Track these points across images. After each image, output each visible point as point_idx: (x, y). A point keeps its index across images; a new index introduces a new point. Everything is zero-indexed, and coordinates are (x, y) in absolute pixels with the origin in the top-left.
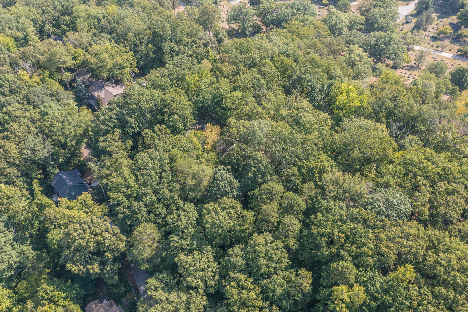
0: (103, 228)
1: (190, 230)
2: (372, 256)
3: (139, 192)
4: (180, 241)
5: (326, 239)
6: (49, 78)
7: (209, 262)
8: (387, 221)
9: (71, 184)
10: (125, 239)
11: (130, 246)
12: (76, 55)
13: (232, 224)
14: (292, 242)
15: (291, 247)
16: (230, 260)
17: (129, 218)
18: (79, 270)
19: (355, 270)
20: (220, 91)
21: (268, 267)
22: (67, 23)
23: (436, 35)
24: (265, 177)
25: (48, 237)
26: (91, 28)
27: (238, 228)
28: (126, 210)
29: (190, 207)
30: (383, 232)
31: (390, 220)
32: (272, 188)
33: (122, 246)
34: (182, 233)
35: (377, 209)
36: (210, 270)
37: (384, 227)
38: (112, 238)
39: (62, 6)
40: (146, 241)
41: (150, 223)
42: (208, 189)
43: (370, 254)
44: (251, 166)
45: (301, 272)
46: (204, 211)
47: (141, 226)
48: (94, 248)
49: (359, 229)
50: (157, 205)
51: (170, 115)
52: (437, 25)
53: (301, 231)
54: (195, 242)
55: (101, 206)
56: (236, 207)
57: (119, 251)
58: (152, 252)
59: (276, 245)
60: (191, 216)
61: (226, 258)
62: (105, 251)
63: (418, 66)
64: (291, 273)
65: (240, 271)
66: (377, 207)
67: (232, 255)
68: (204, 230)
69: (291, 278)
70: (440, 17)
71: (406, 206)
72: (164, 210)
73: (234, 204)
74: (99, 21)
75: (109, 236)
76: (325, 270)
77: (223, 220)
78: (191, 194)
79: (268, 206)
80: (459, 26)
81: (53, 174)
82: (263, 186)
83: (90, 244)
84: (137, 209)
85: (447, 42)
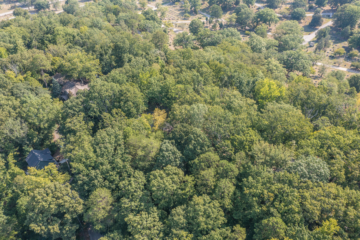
0: (64, 192)
1: (139, 193)
2: (298, 213)
3: (96, 162)
4: (130, 203)
5: (257, 199)
6: (31, 77)
7: (155, 221)
8: (310, 182)
9: (42, 160)
10: (83, 202)
11: (87, 208)
12: (54, 61)
13: (175, 188)
14: (227, 202)
15: (227, 207)
16: (173, 219)
17: (87, 185)
18: (41, 230)
19: (284, 226)
20: (166, 84)
21: (206, 224)
22: (49, 39)
23: (333, 55)
24: (204, 149)
25: (18, 203)
26: (67, 43)
27: (180, 191)
28: (84, 177)
29: (139, 174)
30: (307, 192)
31: (312, 181)
32: (210, 156)
33: (80, 209)
34: (132, 196)
35: (300, 172)
36: (155, 228)
37: (307, 187)
38: (72, 201)
39: (47, 28)
40: (101, 203)
41: (105, 188)
42: (156, 159)
43: (297, 211)
44: (192, 139)
45: (236, 228)
46: (152, 177)
47: (96, 190)
48: (55, 209)
49: (286, 189)
50: (111, 173)
51: (125, 102)
52: (333, 48)
53: (235, 194)
54: (143, 204)
55: (64, 175)
56: (179, 174)
57: (77, 213)
58: (106, 213)
59: (213, 205)
60: (140, 181)
61: (170, 217)
62: (65, 213)
63: (321, 76)
64: (227, 230)
65: (182, 229)
66: (300, 170)
67: (175, 215)
68: (151, 194)
69: (227, 235)
70: (334, 43)
71: (325, 170)
72: (118, 177)
73: (177, 171)
74: (74, 37)
75: (68, 199)
76: (258, 227)
77: (167, 184)
78: (141, 163)
79: (206, 171)
80: (350, 49)
81: (28, 152)
82: (201, 156)
83: (52, 206)
84: (95, 176)
85: (342, 60)
